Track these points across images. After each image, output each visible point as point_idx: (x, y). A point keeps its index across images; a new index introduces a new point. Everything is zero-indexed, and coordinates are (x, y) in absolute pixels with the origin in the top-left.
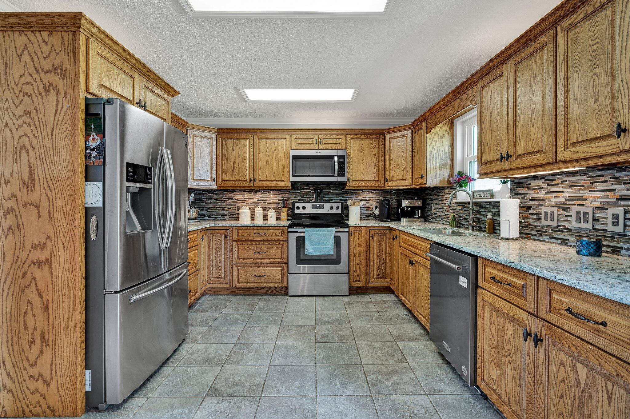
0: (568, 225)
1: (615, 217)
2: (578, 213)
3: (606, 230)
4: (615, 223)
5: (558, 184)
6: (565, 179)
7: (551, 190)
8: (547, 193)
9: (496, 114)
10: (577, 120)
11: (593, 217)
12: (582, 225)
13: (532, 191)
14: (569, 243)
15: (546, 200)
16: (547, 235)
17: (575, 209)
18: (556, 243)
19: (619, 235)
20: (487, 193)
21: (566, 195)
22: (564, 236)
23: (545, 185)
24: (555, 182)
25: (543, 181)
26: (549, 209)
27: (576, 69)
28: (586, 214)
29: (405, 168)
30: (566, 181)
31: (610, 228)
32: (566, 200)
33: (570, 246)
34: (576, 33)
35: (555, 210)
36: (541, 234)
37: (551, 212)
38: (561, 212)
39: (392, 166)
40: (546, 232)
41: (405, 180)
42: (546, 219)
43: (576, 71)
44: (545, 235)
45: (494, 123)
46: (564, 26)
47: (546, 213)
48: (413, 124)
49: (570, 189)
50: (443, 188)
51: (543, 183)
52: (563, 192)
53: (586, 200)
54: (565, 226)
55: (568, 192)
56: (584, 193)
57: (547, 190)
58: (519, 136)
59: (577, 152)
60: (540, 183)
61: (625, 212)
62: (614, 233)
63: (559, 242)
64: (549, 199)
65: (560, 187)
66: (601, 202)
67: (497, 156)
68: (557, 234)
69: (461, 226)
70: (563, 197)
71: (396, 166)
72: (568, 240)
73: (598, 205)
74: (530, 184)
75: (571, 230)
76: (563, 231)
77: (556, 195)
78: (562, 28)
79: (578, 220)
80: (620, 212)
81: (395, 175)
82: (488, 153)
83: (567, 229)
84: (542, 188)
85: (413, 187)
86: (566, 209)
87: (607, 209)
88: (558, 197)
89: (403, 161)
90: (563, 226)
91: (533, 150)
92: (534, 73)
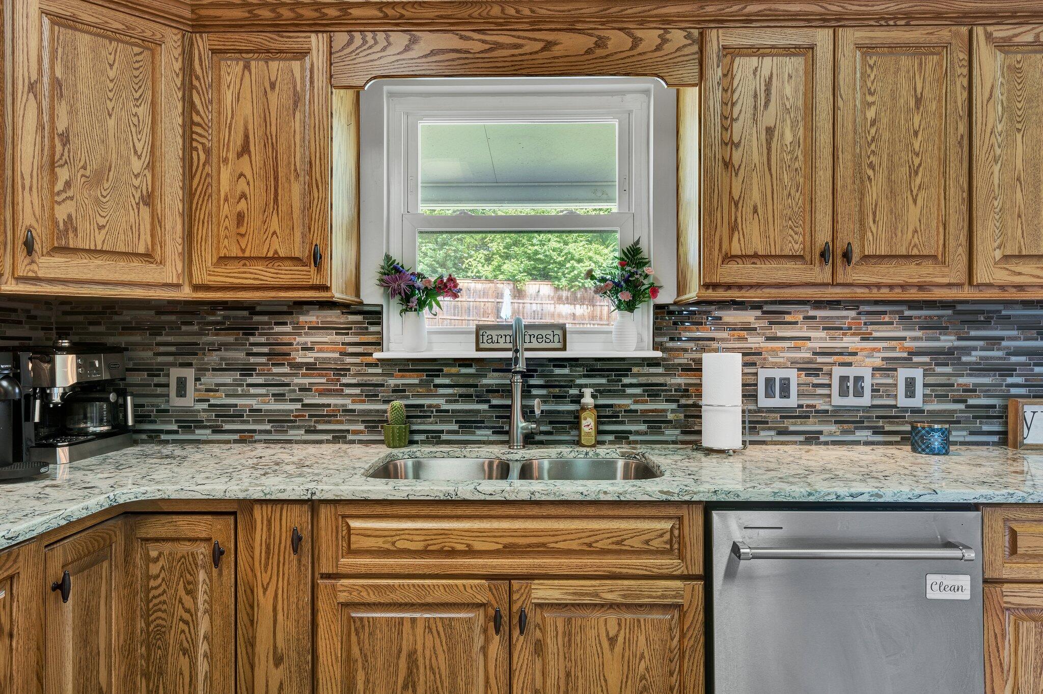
0: (821, 404)
1: (910, 384)
2: (844, 379)
3: (895, 406)
4: (910, 393)
5: (796, 323)
6: (812, 313)
7: (779, 334)
8: (769, 339)
9: (789, 137)
10: (1019, 216)
11: (872, 385)
12: (851, 401)
13: (724, 335)
14: (822, 438)
15: (765, 355)
16: (770, 429)
17: (838, 372)
18: (795, 443)
19: (912, 412)
20: (544, 333)
21: (816, 345)
22: (811, 426)
23: (765, 323)
24: (788, 318)
25: (758, 313)
26: (778, 374)
27: (1019, 126)
28: (859, 379)
29: (148, 199)
30: (814, 318)
31: (903, 401)
32: (815, 354)
33: (826, 443)
34: (1019, 62)
35: (792, 375)
36: (755, 428)
37: (781, 380)
38: (804, 379)
39: (63, 174)
40: (767, 423)
41: (148, 257)
42: (769, 394)
43: (1019, 130)
44: (763, 429)
45: (782, 160)
46: (991, 34)
47: (770, 382)
48: (204, 12)
49: (823, 334)
50: (285, 309)
51: (757, 318)
52: (809, 339)
53: (855, 354)
54: (814, 406)
55: (820, 339)
56: (851, 342)
57: (768, 333)
58: (874, 214)
59: (1020, 274)
60: (749, 317)
61: (925, 375)
62: (905, 410)
63: (801, 438)
64: (774, 351)
65: (801, 328)
66: (883, 359)
67: (796, 247)
68: (795, 424)
69: (417, 437)
70: (809, 349)
71: (97, 178)
72: (821, 433)
73: (878, 363)
74: (720, 318)
75: (827, 411)
76: (808, 417)
77: (792, 344)
78: (989, 36)
79: (843, 393)
80: (917, 374)
81: (83, 226)
82: (756, 233)
83: (817, 412)
84: (755, 329)
85: (186, 293)
86: (814, 371)
87: (895, 370)
88: (798, 349)
89: (137, 165)
90: (808, 406)
91: (915, 252)
92: (919, 91)
